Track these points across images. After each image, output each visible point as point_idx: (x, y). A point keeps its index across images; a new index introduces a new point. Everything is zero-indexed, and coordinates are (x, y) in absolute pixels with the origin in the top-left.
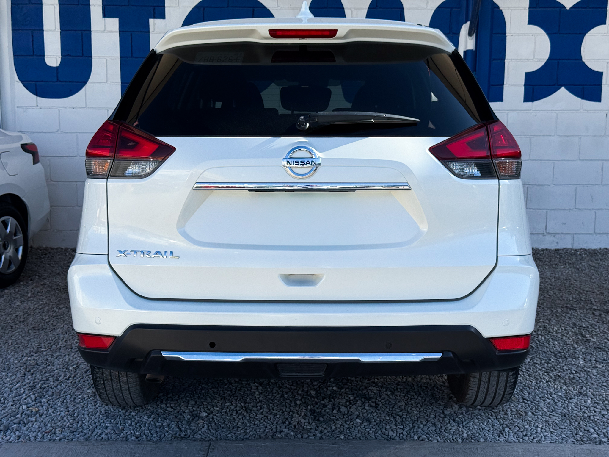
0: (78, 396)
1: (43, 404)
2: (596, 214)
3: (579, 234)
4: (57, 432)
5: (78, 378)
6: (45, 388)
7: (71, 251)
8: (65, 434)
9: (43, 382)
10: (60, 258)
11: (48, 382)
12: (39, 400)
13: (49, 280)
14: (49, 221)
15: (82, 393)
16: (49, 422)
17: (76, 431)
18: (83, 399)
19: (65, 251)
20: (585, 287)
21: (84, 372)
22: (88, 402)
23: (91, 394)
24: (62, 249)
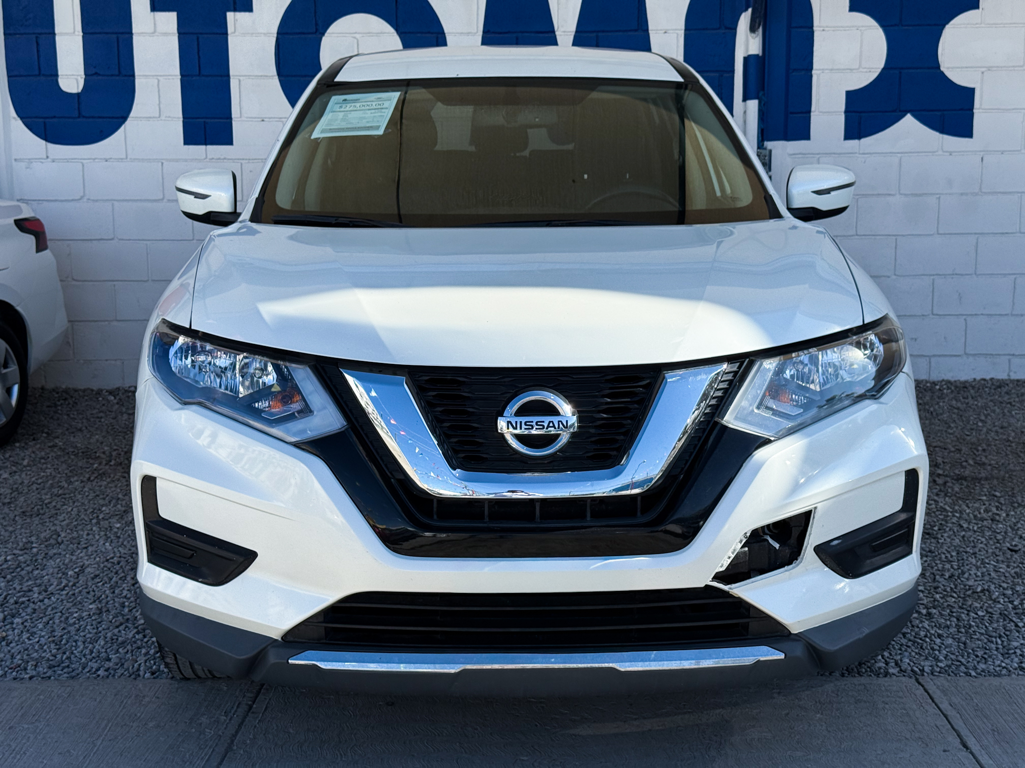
0: (72, 615)
1: (14, 626)
2: (966, 323)
3: (939, 356)
4: (29, 668)
5: (79, 588)
6: (23, 603)
7: (107, 394)
8: (41, 669)
9: (22, 593)
10: (87, 405)
11: (29, 594)
12: (10, 621)
13: (62, 439)
14: (70, 345)
15: (80, 610)
16: (20, 652)
17: (59, 666)
18: (80, 618)
19: (96, 394)
20: (934, 440)
21: (89, 579)
22: (87, 622)
23: (94, 612)
24: (92, 390)
